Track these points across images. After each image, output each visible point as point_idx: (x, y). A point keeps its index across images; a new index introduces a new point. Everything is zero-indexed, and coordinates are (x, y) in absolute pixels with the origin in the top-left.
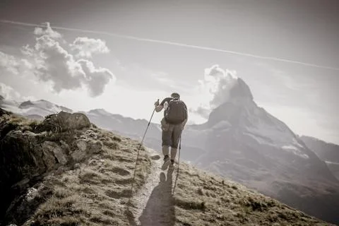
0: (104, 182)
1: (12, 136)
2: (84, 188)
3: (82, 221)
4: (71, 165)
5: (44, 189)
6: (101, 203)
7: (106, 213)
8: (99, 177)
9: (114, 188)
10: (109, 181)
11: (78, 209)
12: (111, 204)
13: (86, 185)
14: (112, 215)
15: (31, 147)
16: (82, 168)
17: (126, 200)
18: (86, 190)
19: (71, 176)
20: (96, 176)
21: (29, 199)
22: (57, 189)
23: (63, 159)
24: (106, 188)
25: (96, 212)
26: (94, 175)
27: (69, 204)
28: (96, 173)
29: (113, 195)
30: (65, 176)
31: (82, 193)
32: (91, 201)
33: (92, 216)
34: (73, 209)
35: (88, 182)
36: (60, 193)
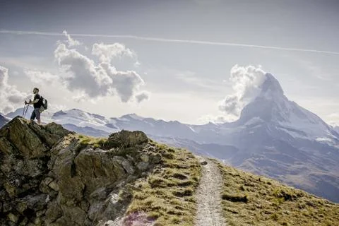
0: (170, 185)
1: (87, 154)
2: (155, 191)
3: (162, 214)
4: (139, 174)
5: (124, 193)
6: (171, 201)
7: (176, 208)
8: (164, 182)
9: (178, 189)
10: (173, 185)
11: (155, 206)
12: (178, 201)
13: (157, 189)
14: (181, 208)
15: (103, 162)
16: (150, 176)
17: (189, 198)
18: (157, 192)
19: (145, 183)
21: (114, 202)
22: (136, 193)
23: (131, 170)
24: (172, 190)
25: (170, 208)
26: (161, 181)
27: (149, 203)
28: (162, 179)
29: (178, 194)
30: (137, 184)
31: (156, 195)
32: (163, 200)
33: (168, 211)
34: (153, 207)
35: (158, 186)
36: (139, 196)
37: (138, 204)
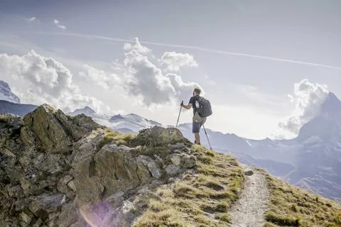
0: (198, 196)
1: (108, 150)
2: (179, 202)
4: (165, 179)
5: (140, 202)
6: (195, 217)
8: (194, 191)
9: (209, 202)
10: (204, 196)
12: (206, 219)
13: (181, 200)
15: (126, 161)
16: (177, 182)
17: (221, 215)
18: (180, 204)
19: (166, 190)
20: (190, 190)
21: (125, 211)
22: (153, 203)
23: (157, 173)
24: (201, 203)
26: (188, 190)
27: (165, 218)
28: (190, 187)
30: (159, 190)
31: (177, 207)
32: (186, 215)
34: (168, 223)
35: (183, 196)
36: (155, 207)
37: (149, 218)
